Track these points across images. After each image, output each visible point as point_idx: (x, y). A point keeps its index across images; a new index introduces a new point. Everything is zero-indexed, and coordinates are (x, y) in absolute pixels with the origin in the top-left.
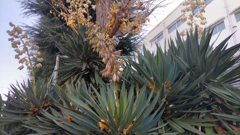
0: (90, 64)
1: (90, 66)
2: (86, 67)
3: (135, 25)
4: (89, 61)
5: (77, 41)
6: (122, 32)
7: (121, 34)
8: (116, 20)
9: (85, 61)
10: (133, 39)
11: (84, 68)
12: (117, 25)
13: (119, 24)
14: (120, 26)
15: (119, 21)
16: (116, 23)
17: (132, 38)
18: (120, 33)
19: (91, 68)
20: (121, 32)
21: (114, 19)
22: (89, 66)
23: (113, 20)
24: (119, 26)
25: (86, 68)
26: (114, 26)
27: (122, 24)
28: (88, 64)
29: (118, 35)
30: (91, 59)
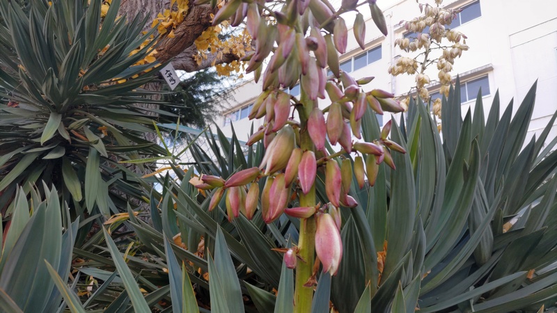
0: (72, 125)
1: (71, 135)
2: (57, 130)
3: (234, 50)
4: (72, 115)
5: (44, 28)
6: (193, 58)
7: (189, 62)
8: (192, 13)
9: (56, 110)
10: (202, 93)
11: (47, 135)
12: (190, 30)
13: (198, 27)
14: (201, 34)
15: (200, 19)
16: (190, 21)
17: (202, 88)
18: (189, 59)
19: (72, 140)
20: (191, 57)
21: (186, 8)
22: (69, 131)
23: (181, 11)
24: (197, 36)
25: (57, 136)
26: (179, 29)
27: (209, 32)
28: (66, 123)
29: (180, 62)
30: (81, 109)
